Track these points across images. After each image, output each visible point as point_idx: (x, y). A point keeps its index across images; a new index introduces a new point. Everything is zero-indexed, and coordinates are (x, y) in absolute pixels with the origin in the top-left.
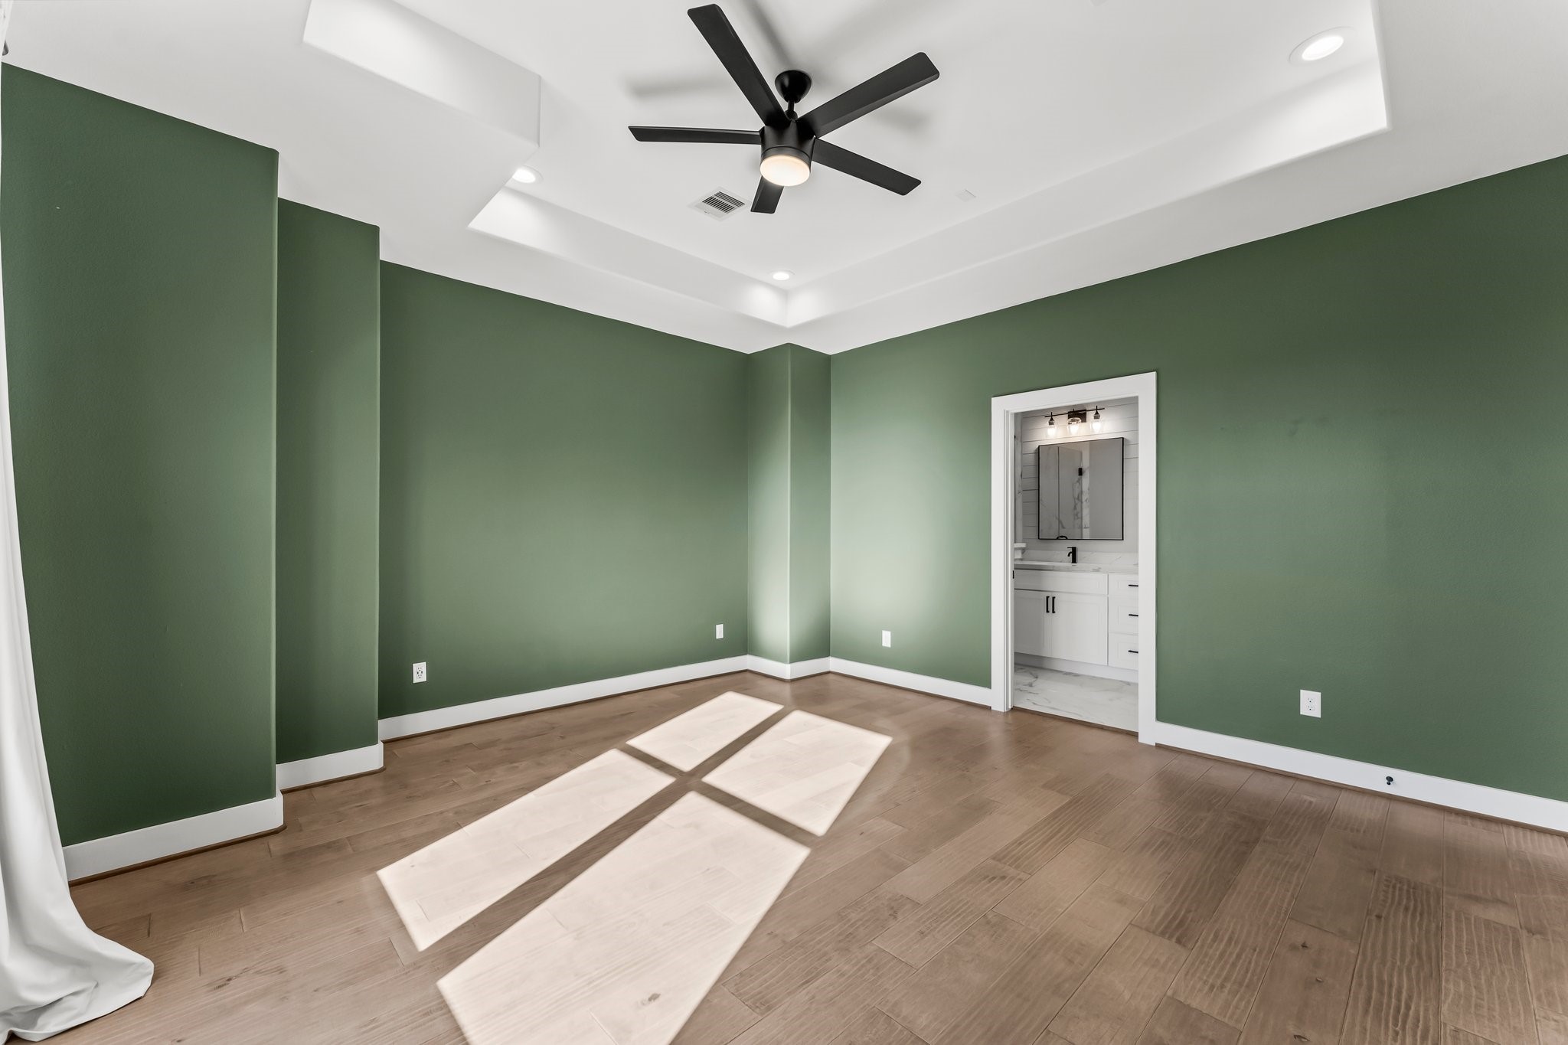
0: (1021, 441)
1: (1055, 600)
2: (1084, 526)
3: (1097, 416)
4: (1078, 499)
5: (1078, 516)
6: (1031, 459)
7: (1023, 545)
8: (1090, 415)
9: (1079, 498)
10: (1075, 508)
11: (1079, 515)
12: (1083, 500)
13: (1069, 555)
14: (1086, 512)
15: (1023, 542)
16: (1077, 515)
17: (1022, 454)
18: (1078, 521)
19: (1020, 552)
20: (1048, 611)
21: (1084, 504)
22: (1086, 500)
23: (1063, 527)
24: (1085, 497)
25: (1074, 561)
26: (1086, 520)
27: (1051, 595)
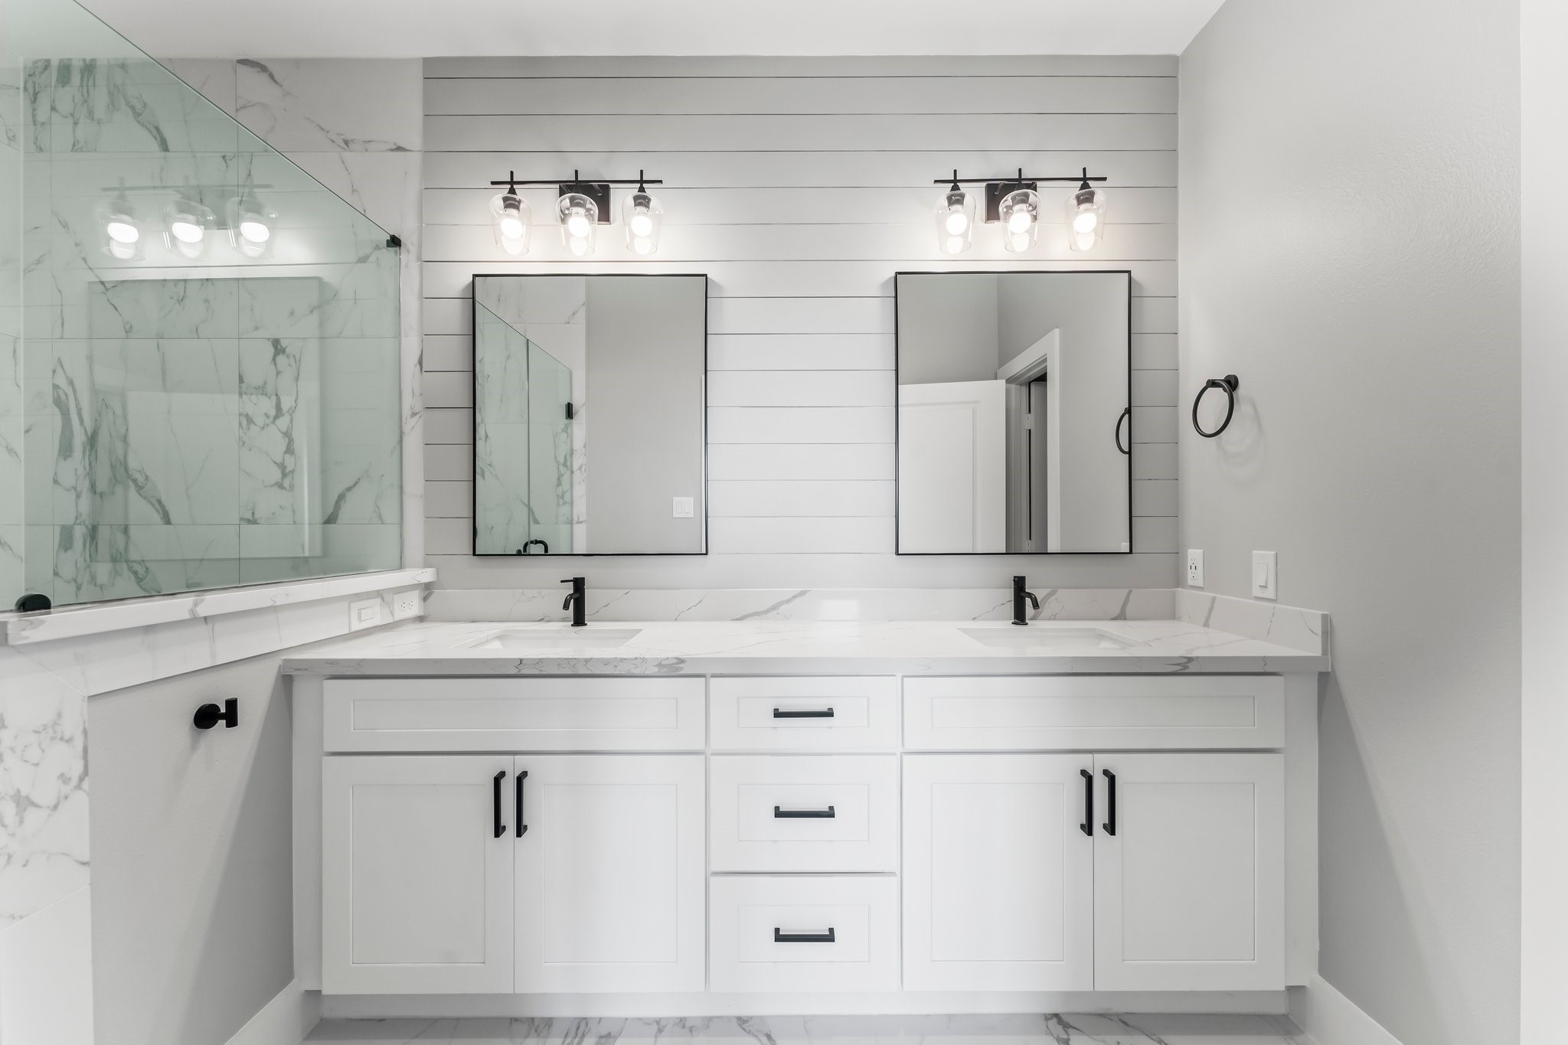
0: (419, 258)
1: (526, 782)
2: (575, 519)
3: (642, 201)
4: (565, 464)
5: (564, 499)
6: (453, 316)
7: (427, 575)
8: (621, 198)
9: (567, 463)
10: (559, 484)
11: (567, 497)
12: (575, 467)
13: (566, 607)
14: (580, 491)
15: (427, 565)
16: (563, 497)
17: (423, 298)
18: (564, 510)
19: (415, 597)
20: (499, 830)
21: (577, 475)
22: (580, 468)
23: (537, 522)
24: (578, 461)
25: (579, 620)
26: (580, 508)
27: (512, 767)
